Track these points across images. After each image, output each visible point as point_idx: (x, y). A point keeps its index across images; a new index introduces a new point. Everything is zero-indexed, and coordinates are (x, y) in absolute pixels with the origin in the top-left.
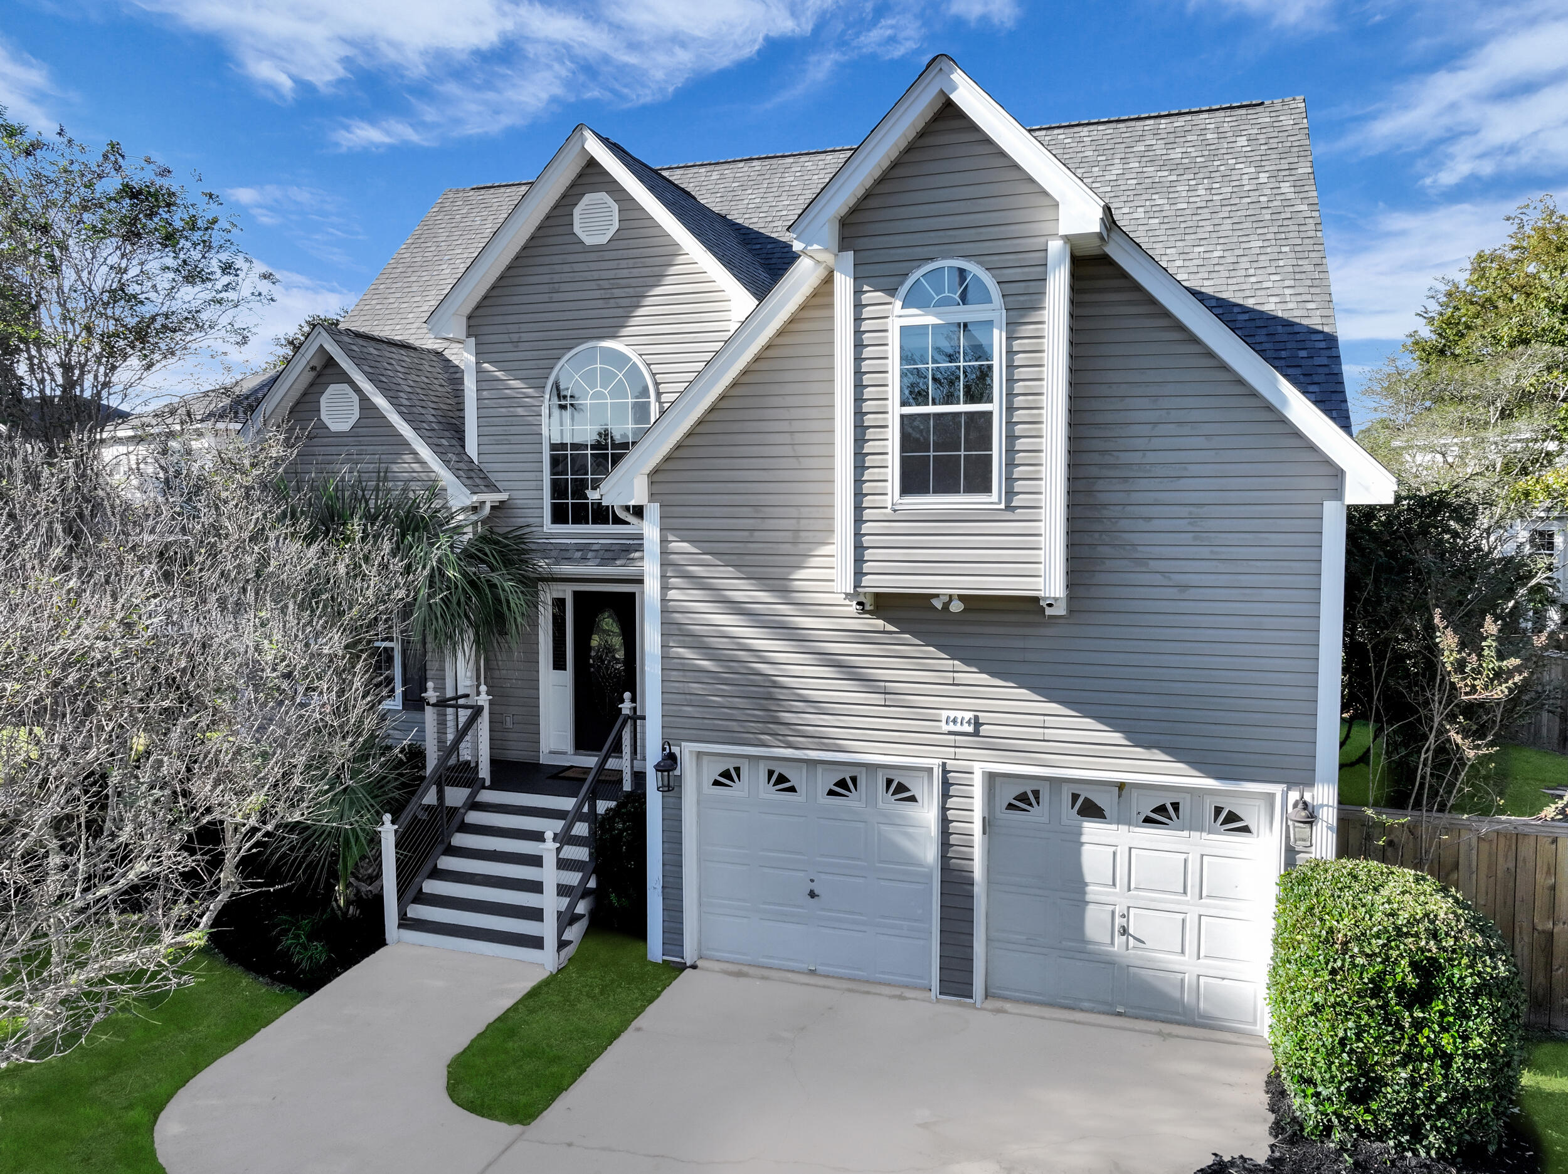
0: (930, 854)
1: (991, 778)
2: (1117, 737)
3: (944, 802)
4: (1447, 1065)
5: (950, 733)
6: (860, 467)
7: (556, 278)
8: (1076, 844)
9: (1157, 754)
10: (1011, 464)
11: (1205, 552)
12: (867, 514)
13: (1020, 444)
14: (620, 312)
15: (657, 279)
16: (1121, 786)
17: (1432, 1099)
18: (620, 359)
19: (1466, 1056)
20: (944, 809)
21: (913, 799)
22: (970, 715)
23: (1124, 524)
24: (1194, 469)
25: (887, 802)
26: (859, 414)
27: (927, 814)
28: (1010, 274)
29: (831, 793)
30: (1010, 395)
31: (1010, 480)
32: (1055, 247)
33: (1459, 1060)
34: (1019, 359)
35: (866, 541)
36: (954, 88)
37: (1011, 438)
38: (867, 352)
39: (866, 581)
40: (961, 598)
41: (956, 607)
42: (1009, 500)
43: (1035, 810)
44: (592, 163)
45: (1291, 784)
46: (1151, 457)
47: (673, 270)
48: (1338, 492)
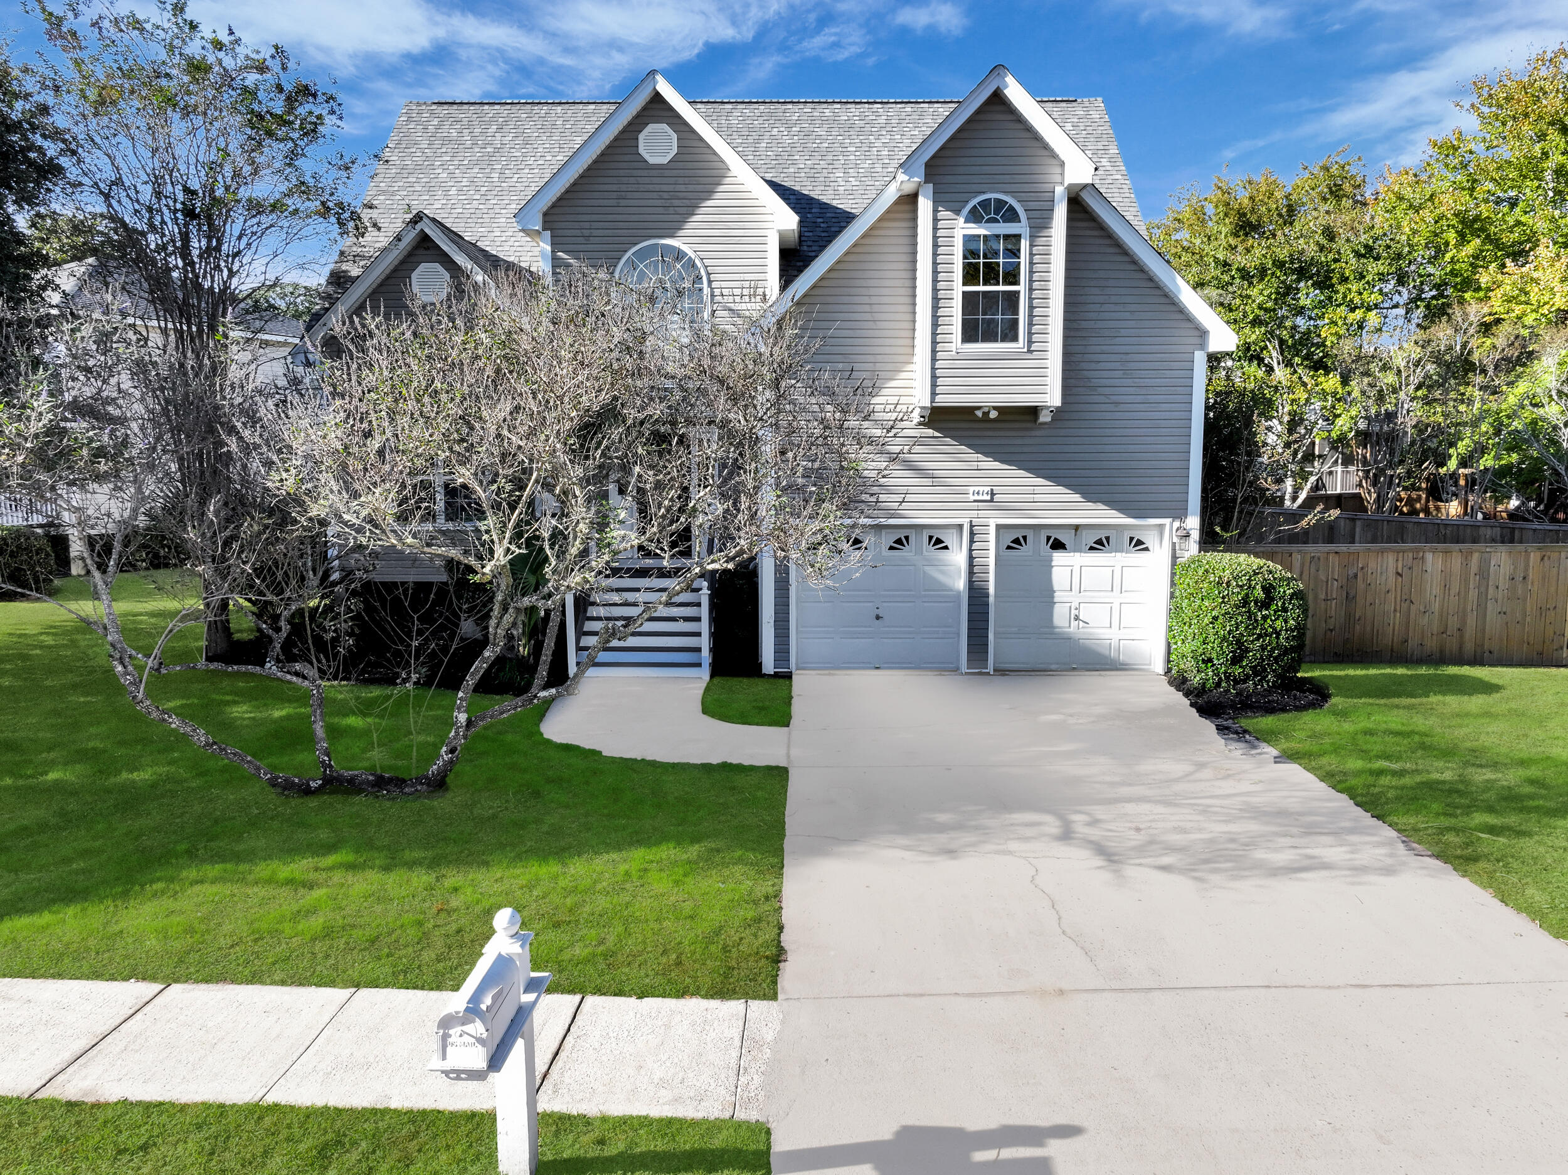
0: (957, 582)
1: (999, 527)
2: (1077, 497)
3: (971, 546)
5: (975, 501)
6: (935, 325)
7: (624, 188)
8: (1047, 567)
9: (1101, 506)
10: (1031, 324)
11: (1129, 382)
12: (939, 355)
13: (1036, 312)
14: (677, 217)
15: (709, 194)
16: (1077, 528)
20: (971, 550)
21: (946, 548)
22: (989, 488)
23: (1084, 366)
24: (1123, 332)
25: (930, 551)
26: (935, 290)
27: (958, 557)
28: (1033, 205)
29: (891, 548)
30: (1031, 281)
31: (1030, 334)
32: (1059, 190)
34: (1036, 259)
35: (938, 373)
36: (1007, 87)
37: (1031, 308)
38: (940, 250)
39: (938, 398)
40: (995, 408)
41: (993, 414)
42: (1029, 346)
43: (1024, 548)
44: (658, 98)
45: (1174, 518)
46: (1100, 324)
47: (721, 188)
48: (1202, 346)
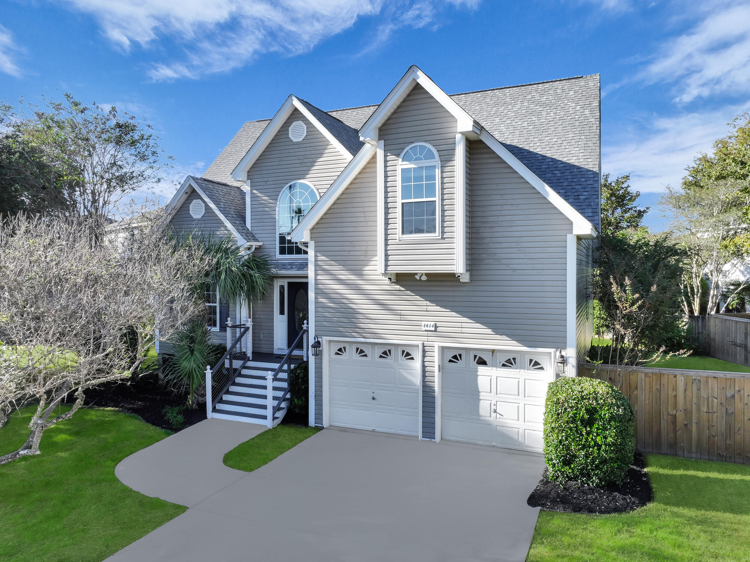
0: (418, 381)
1: (443, 349)
2: (489, 331)
3: (423, 359)
4: (599, 449)
5: (426, 331)
6: (387, 224)
7: (282, 155)
8: (475, 376)
9: (505, 337)
10: (443, 221)
11: (522, 256)
12: (390, 242)
13: (447, 213)
14: (306, 168)
15: (321, 155)
16: (493, 351)
17: (594, 462)
18: (307, 187)
19: (606, 445)
20: (423, 362)
21: (412, 359)
22: (433, 323)
23: (491, 245)
24: (517, 223)
25: (403, 360)
26: (386, 203)
27: (417, 364)
28: (442, 148)
29: (381, 357)
30: (443, 194)
31: (443, 227)
32: (458, 136)
33: (603, 447)
34: (446, 180)
35: (389, 252)
36: (418, 77)
37: (443, 211)
38: (389, 179)
39: (389, 268)
40: (426, 274)
41: (424, 278)
42: (442, 235)
43: (460, 362)
44: (296, 110)
45: (557, 348)
46: (501, 218)
47: (327, 151)
